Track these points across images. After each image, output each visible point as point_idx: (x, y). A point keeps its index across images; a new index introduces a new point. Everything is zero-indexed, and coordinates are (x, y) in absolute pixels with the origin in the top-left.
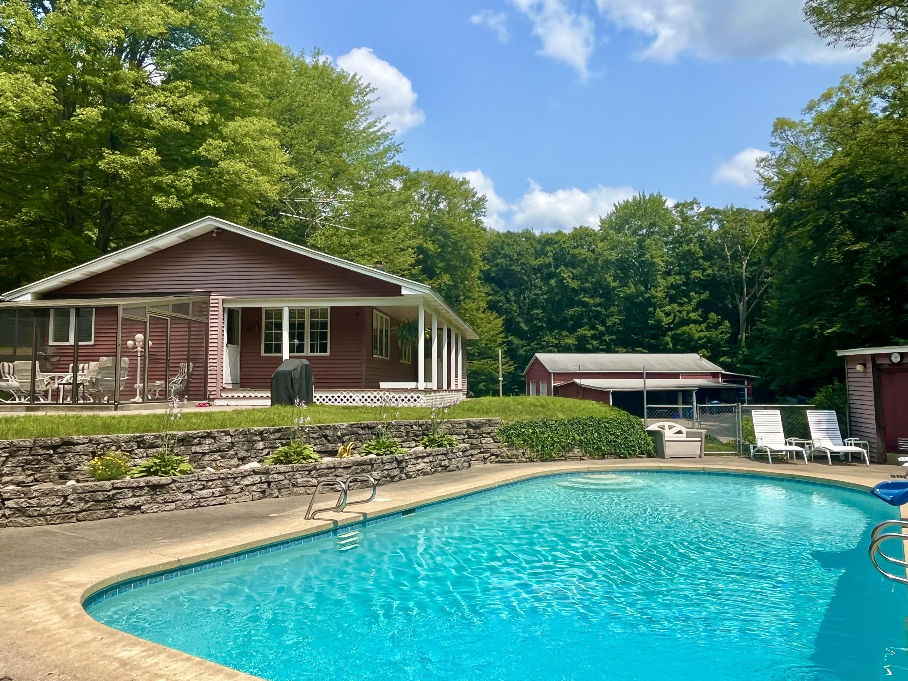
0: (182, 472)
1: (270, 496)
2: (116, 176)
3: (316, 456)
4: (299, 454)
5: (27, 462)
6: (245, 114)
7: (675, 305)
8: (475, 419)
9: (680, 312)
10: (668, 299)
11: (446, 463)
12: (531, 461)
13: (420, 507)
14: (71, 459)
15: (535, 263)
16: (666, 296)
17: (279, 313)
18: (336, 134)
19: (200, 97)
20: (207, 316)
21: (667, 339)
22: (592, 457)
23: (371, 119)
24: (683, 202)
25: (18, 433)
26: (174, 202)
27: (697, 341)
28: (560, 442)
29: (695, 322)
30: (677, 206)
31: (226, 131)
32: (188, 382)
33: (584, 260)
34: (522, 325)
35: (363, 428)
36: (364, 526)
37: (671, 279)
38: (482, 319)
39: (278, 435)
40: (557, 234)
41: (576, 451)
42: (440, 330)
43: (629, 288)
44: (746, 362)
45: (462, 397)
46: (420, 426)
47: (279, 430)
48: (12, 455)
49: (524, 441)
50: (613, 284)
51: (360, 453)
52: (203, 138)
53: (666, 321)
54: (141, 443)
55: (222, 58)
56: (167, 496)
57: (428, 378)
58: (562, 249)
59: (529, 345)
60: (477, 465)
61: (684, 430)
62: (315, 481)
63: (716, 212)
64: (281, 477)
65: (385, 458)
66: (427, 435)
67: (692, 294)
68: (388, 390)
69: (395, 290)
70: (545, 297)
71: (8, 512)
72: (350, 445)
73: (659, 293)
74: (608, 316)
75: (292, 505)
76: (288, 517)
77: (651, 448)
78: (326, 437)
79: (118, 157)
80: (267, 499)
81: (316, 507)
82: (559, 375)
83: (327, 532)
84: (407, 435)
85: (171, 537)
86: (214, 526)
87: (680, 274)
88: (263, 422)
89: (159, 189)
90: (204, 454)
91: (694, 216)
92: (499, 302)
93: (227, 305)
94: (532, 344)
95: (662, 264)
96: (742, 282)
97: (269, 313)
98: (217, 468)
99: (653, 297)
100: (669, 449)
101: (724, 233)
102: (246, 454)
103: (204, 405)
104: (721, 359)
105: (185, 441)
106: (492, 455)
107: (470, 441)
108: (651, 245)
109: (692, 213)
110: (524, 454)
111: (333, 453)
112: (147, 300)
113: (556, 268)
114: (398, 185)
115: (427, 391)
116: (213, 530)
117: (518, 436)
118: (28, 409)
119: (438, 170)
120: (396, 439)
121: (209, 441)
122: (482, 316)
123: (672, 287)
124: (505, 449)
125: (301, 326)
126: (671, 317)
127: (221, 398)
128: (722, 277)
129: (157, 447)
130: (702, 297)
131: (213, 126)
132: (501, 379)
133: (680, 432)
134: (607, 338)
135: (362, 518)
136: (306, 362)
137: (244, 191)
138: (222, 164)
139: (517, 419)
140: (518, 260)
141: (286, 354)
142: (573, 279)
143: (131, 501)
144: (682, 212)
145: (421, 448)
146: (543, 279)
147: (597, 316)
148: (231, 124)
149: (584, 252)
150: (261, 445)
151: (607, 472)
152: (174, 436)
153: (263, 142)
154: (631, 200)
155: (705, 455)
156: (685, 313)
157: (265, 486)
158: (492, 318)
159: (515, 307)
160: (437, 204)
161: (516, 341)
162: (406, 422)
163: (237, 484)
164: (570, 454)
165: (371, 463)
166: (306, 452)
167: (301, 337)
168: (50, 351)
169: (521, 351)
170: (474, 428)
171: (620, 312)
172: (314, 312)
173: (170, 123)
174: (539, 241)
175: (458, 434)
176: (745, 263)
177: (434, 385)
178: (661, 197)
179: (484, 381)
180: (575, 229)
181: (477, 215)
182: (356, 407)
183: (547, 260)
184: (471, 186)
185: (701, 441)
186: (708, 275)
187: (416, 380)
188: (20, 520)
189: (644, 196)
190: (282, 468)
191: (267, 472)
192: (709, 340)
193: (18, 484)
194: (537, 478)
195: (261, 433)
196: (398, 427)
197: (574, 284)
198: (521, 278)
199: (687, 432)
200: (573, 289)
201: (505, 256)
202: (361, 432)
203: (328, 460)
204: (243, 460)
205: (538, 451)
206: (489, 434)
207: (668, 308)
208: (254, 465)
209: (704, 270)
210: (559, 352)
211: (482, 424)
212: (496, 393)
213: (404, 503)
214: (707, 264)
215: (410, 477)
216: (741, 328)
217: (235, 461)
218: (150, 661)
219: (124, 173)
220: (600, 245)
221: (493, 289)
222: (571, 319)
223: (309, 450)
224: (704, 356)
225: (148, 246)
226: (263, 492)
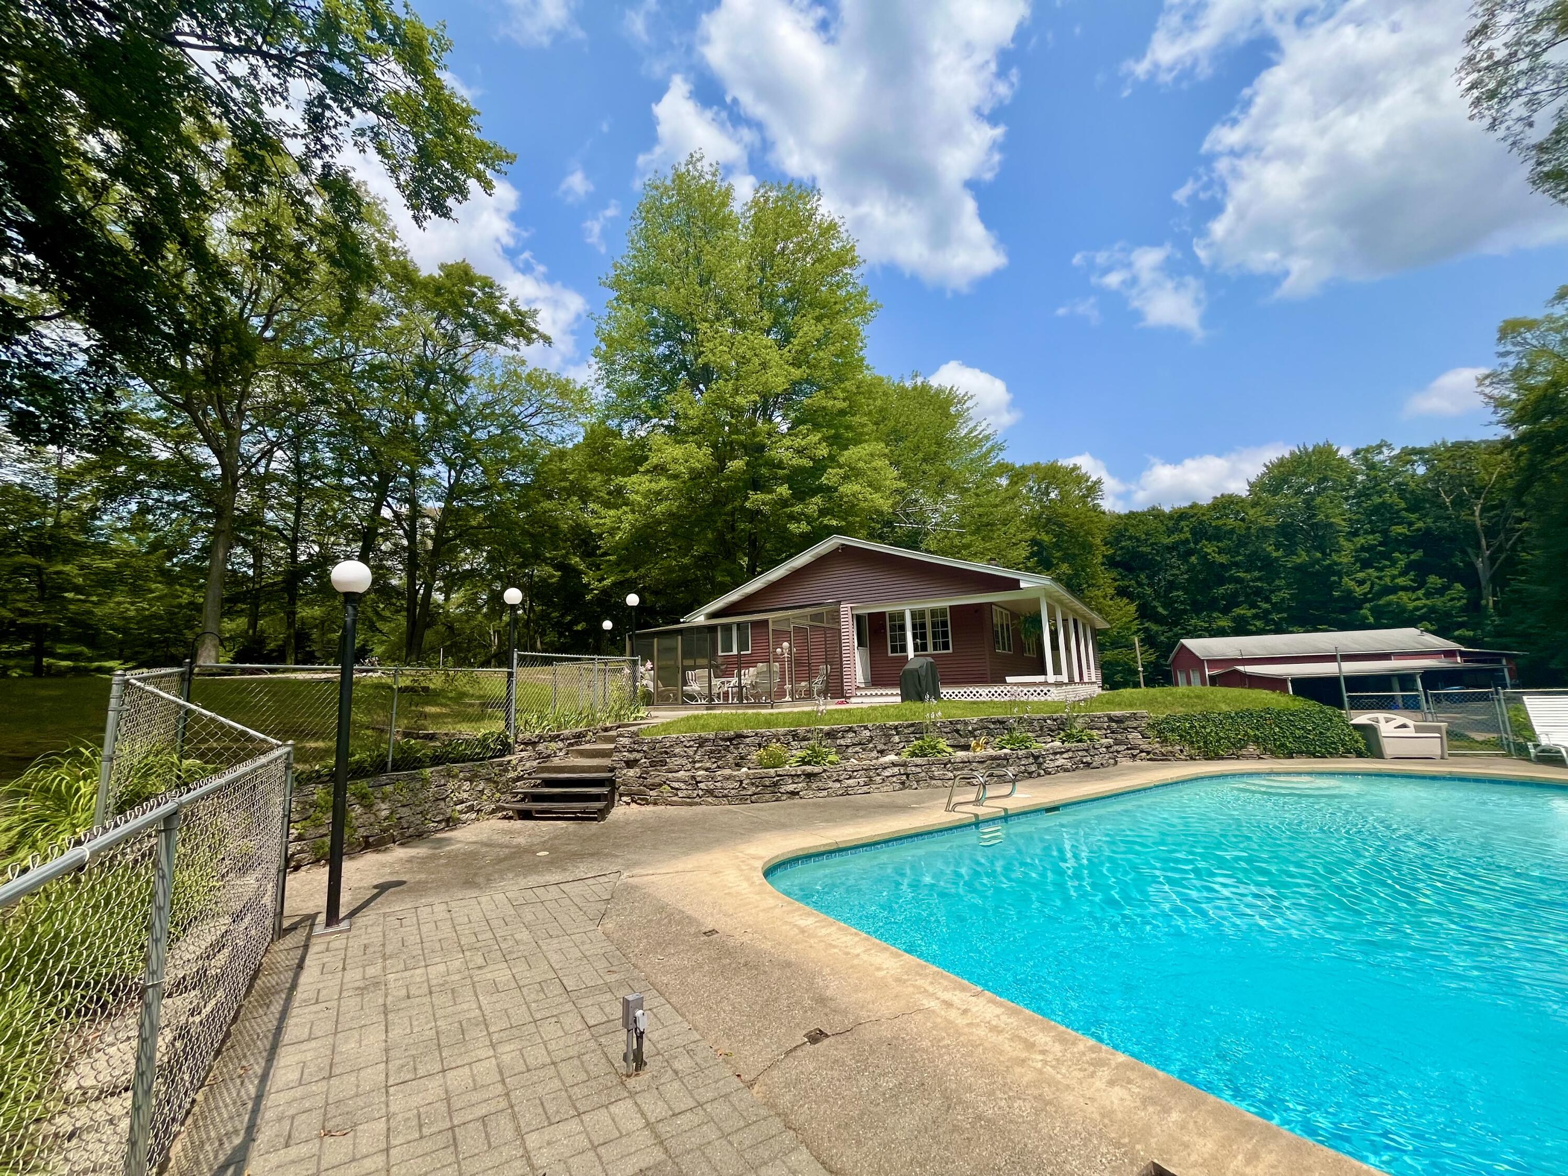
0: (831, 762)
1: (910, 787)
2: (759, 512)
3: (950, 750)
4: (934, 747)
5: (712, 752)
6: (857, 441)
7: (1371, 571)
8: (1117, 713)
9: (1380, 578)
10: (1358, 565)
11: (1088, 759)
12: (1192, 759)
13: (1066, 805)
14: (743, 750)
15: (1167, 541)
16: (1356, 561)
17: (901, 615)
18: (939, 444)
19: (820, 435)
20: (839, 622)
21: (1364, 611)
22: (1274, 755)
23: (971, 424)
24: (1365, 447)
25: (703, 727)
26: (804, 527)
27: (1411, 611)
28: (1228, 738)
29: (1405, 589)
30: (1356, 453)
31: (842, 460)
32: (828, 682)
33: (1232, 531)
34: (1160, 610)
35: (994, 723)
36: (1006, 821)
37: (1360, 541)
38: (1110, 606)
39: (912, 729)
40: (1191, 507)
41: (1251, 748)
42: (1065, 621)
43: (1299, 556)
44: (1498, 633)
45: (1097, 690)
46: (1055, 720)
47: (912, 725)
48: (701, 746)
49: (1181, 736)
50: (1275, 554)
51: (993, 748)
52: (824, 469)
53: (1359, 591)
54: (795, 736)
55: (835, 399)
56: (820, 784)
57: (1057, 671)
58: (1201, 523)
59: (1171, 630)
60: (1125, 762)
61: (1410, 723)
62: (950, 775)
63: (1421, 452)
64: (919, 770)
65: (1020, 753)
66: (1063, 730)
67: (1397, 554)
68: (1016, 684)
69: (1014, 584)
70: (1186, 576)
71: (701, 793)
72: (982, 740)
73: (1344, 559)
74: (1272, 592)
75: (932, 798)
76: (928, 808)
77: (1361, 745)
78: (957, 731)
79: (760, 496)
80: (907, 791)
81: (955, 799)
82: (1213, 663)
83: (969, 825)
84: (1041, 728)
85: (827, 821)
86: (862, 813)
87: (1373, 532)
88: (898, 717)
89: (792, 517)
90: (847, 747)
91: (1385, 461)
92: (1128, 587)
93: (855, 612)
94: (1175, 630)
95: (1343, 523)
96: (1476, 533)
97: (892, 616)
98: (860, 759)
99: (1336, 564)
100: (1389, 748)
101: (1436, 475)
102: (884, 747)
103: (842, 703)
104: (1456, 633)
105: (831, 735)
106: (1142, 751)
107: (1115, 736)
108: (1324, 503)
109: (1381, 457)
110: (1181, 751)
111: (966, 748)
112: (790, 612)
113: (1196, 543)
114: (1004, 482)
115: (1058, 684)
116: (862, 817)
117: (1173, 730)
118: (708, 709)
119: (1044, 461)
120: (1029, 734)
121: (851, 735)
122: (1111, 603)
123: (1363, 549)
124: (1157, 745)
125: (923, 626)
126: (1367, 586)
127: (856, 696)
128: (1441, 529)
129: (809, 739)
130: (1412, 557)
131: (832, 458)
132: (1140, 669)
133: (1404, 726)
134: (1275, 617)
135: (1003, 814)
136: (930, 659)
137: (863, 510)
138: (841, 489)
139: (1168, 712)
140: (1146, 540)
141: (911, 653)
142: (1219, 553)
143: (791, 788)
144: (1366, 459)
145: (1058, 743)
146: (1180, 557)
147: (1258, 592)
148: (845, 453)
149: (1231, 522)
150: (896, 739)
151: (1299, 774)
152: (821, 730)
153: (874, 464)
154: (1287, 456)
155: (1450, 755)
156: (1388, 580)
157: (904, 777)
158: (1122, 605)
159: (1148, 590)
160: (1048, 494)
161: (1154, 627)
162: (1038, 716)
163: (879, 775)
164: (1244, 752)
165: (1006, 758)
166: (940, 746)
167: (923, 636)
168: (720, 661)
169: (1162, 638)
170: (1117, 722)
171: (1289, 586)
172: (934, 612)
173: (797, 461)
174: (1171, 517)
175: (1099, 729)
176: (1477, 510)
177: (1064, 678)
178: (1330, 446)
179: (1120, 672)
180: (1215, 498)
181: (1093, 500)
182: (984, 702)
183: (1182, 536)
184: (1083, 471)
185: (1441, 738)
186: (1419, 530)
187: (1043, 672)
188: (710, 799)
189: (1305, 449)
190: (919, 761)
191: (904, 765)
192: (1432, 610)
193: (707, 770)
194: (1202, 778)
195: (896, 728)
196: (1031, 722)
197: (1223, 559)
198: (1153, 559)
199: (1415, 727)
200: (1222, 564)
201: (1130, 538)
202: (992, 726)
203: (961, 754)
204: (882, 752)
205: (1199, 748)
206: (1135, 728)
207: (1361, 575)
208: (892, 757)
209: (1411, 524)
210: (1211, 636)
211: (1128, 718)
212: (1136, 685)
213: (1046, 800)
214: (1413, 517)
215: (1050, 773)
216: (1485, 592)
217: (874, 754)
218: (824, 932)
219: (765, 508)
220: (1251, 512)
221: (1120, 574)
222: (1223, 599)
223: (943, 744)
224: (1427, 631)
225: (788, 567)
226: (903, 783)
